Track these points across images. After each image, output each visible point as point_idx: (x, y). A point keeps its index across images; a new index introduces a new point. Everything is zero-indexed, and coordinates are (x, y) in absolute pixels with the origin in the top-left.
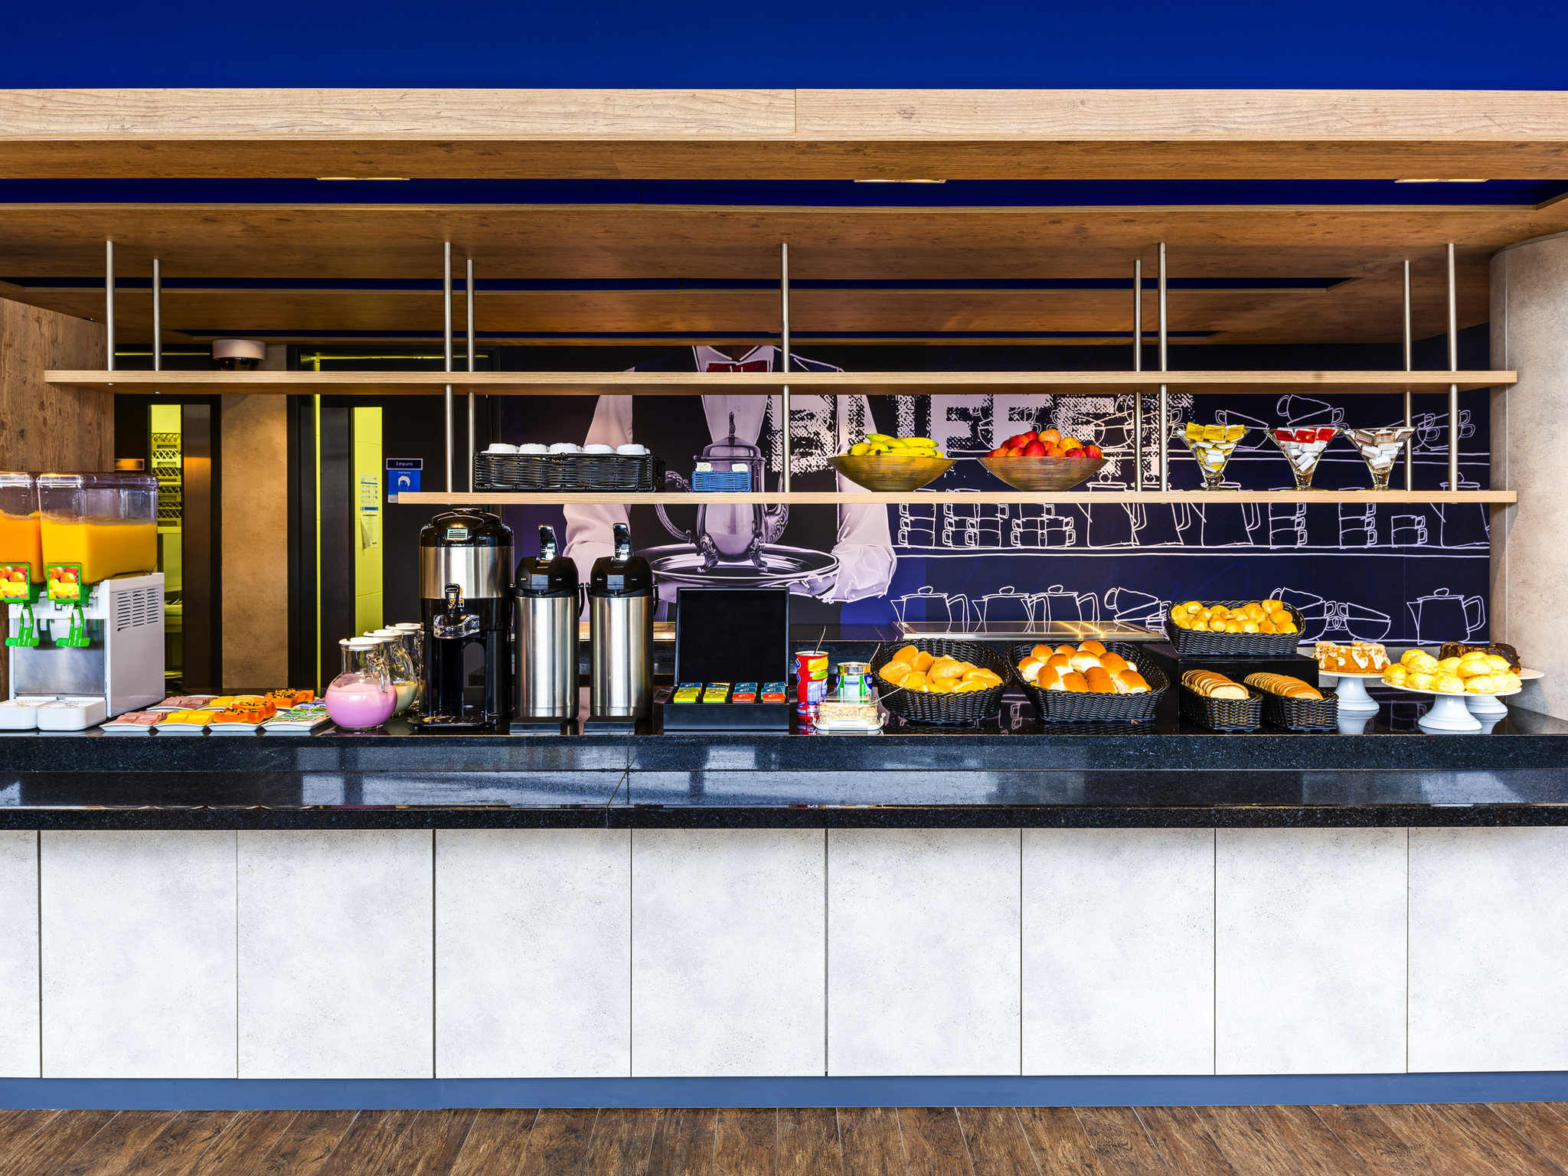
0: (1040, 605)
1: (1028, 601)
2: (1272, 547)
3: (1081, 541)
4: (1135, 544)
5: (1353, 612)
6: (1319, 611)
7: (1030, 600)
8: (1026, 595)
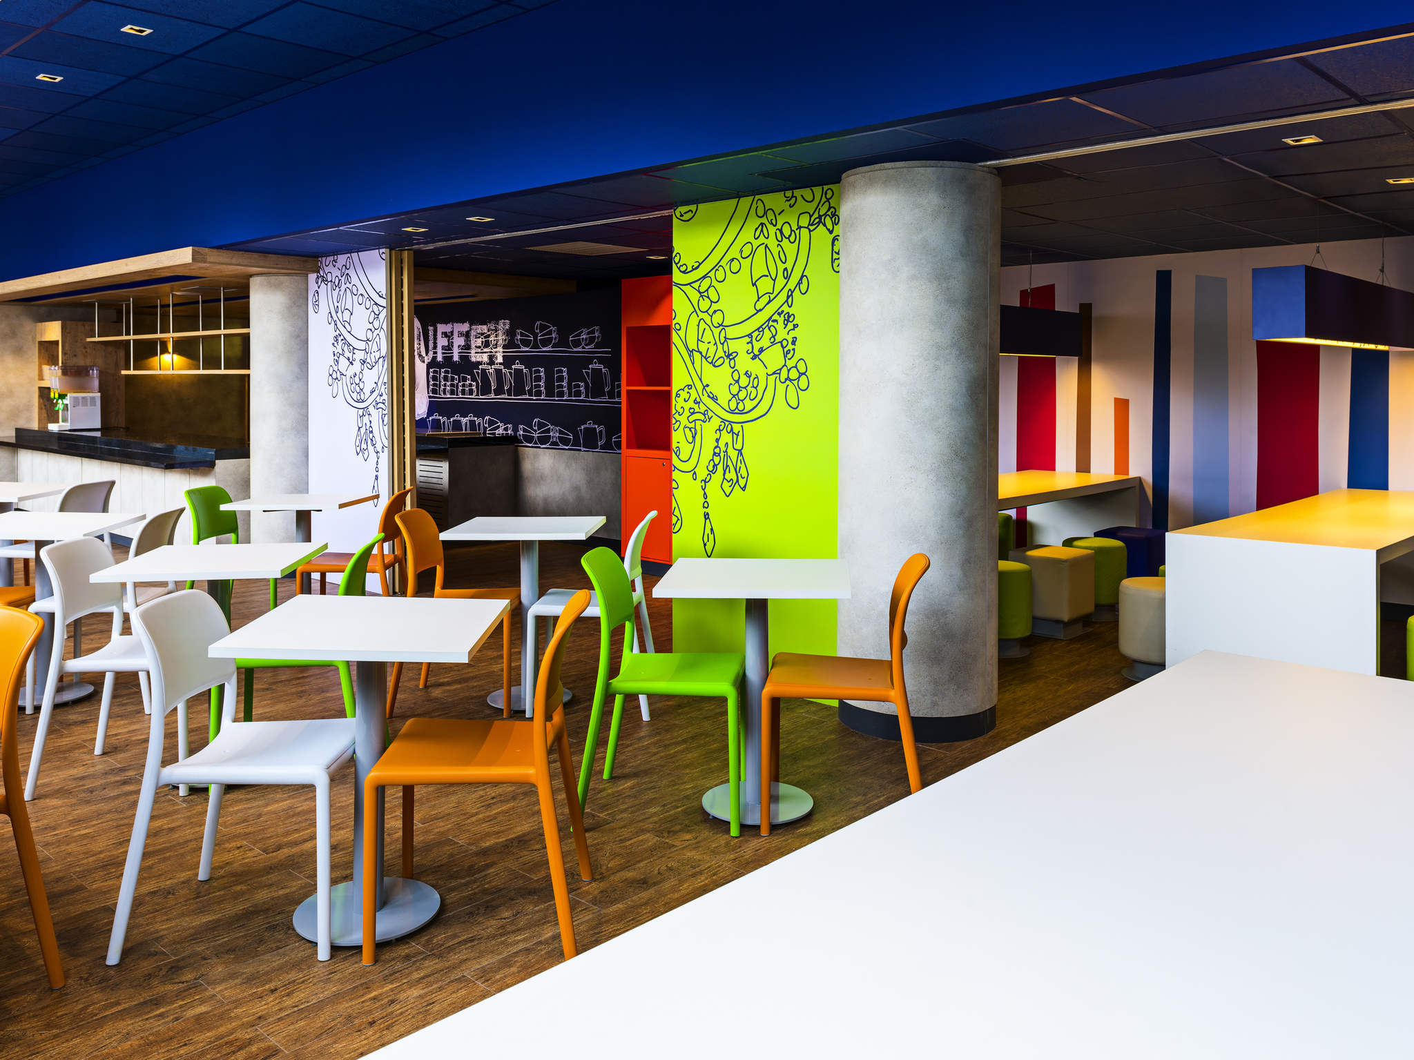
2: (534, 398)
3: (477, 395)
4: (493, 396)
5: (561, 432)
6: (548, 431)
7: (464, 420)
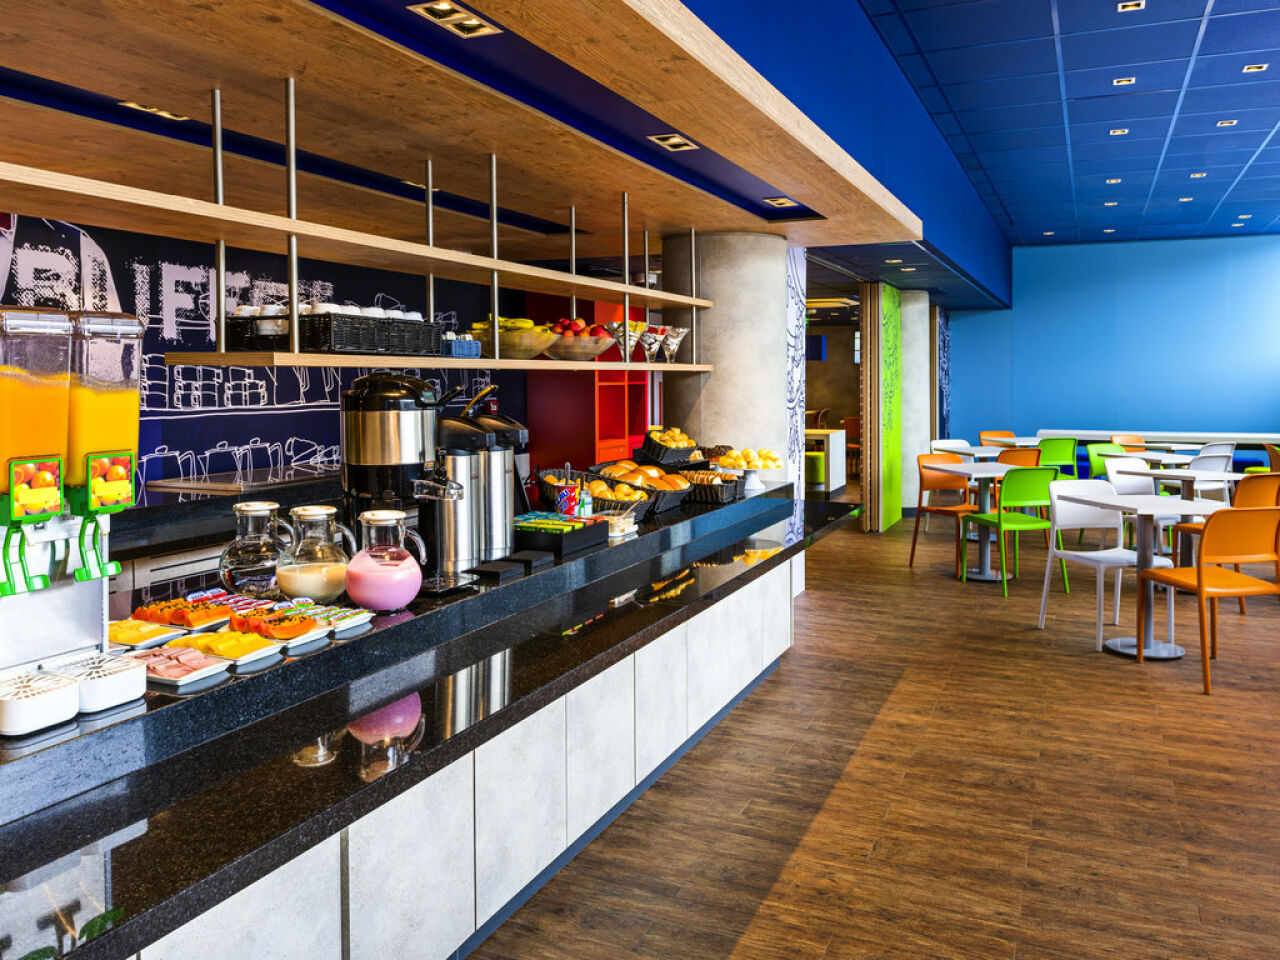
0: (245, 455)
1: (237, 453)
3: (270, 402)
4: (302, 402)
7: (238, 451)
8: (236, 448)
